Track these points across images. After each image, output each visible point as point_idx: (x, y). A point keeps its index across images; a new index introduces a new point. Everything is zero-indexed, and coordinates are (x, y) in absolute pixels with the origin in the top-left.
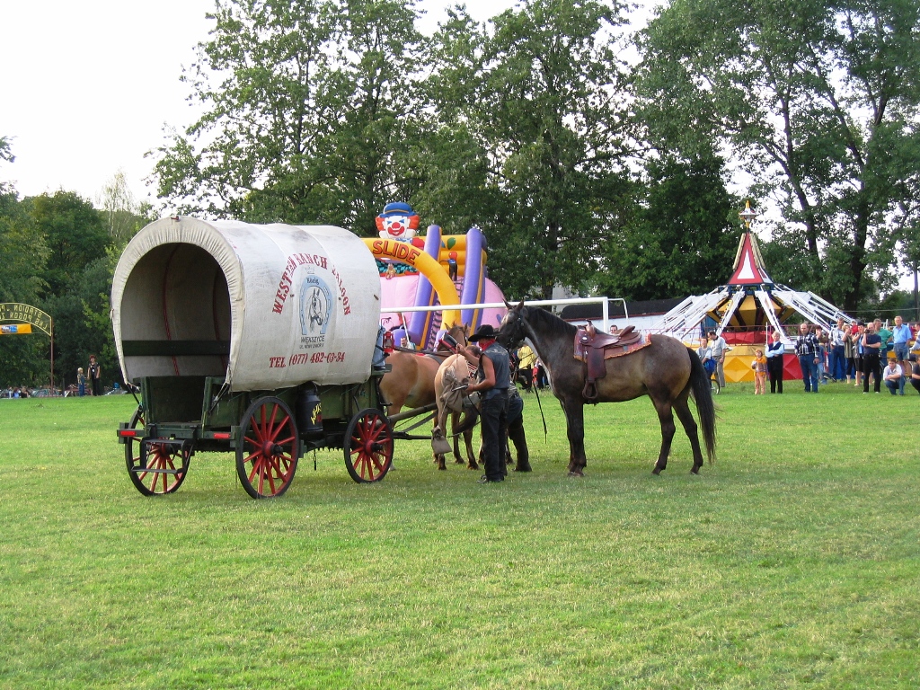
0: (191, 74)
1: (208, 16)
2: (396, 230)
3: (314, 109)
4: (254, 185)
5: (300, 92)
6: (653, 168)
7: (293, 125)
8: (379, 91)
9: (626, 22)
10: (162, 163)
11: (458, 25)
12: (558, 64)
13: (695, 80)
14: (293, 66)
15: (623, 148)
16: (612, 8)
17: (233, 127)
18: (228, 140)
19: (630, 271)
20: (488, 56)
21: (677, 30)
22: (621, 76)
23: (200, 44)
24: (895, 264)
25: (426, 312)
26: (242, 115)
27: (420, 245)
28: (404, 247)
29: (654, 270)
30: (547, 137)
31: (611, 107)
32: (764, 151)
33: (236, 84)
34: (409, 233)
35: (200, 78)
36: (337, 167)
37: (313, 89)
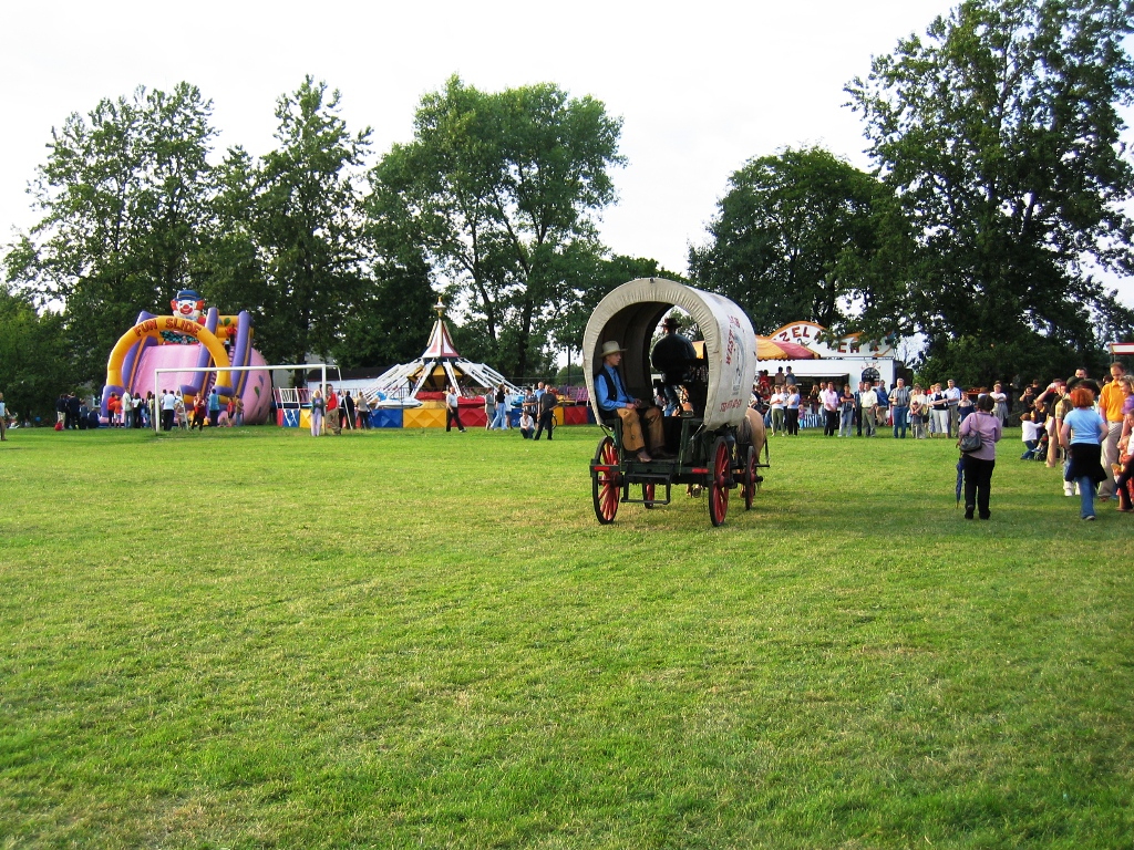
0: (35, 188)
1: (48, 145)
2: (186, 311)
3: (128, 218)
4: (82, 274)
5: (118, 206)
6: (378, 270)
7: (112, 229)
8: (178, 207)
9: (362, 163)
10: (10, 255)
11: (238, 158)
12: (312, 192)
13: (410, 208)
14: (113, 184)
15: (358, 255)
16: (352, 151)
17: (67, 229)
18: (62, 239)
19: (359, 346)
20: (261, 183)
21: (396, 171)
22: (357, 203)
23: (40, 166)
24: (548, 345)
25: (205, 373)
26: (74, 220)
27: (202, 321)
28: (190, 324)
29: (376, 345)
30: (301, 245)
31: (350, 224)
32: (458, 261)
33: (68, 197)
34: (196, 313)
35: (41, 191)
36: (145, 262)
37: (127, 202)
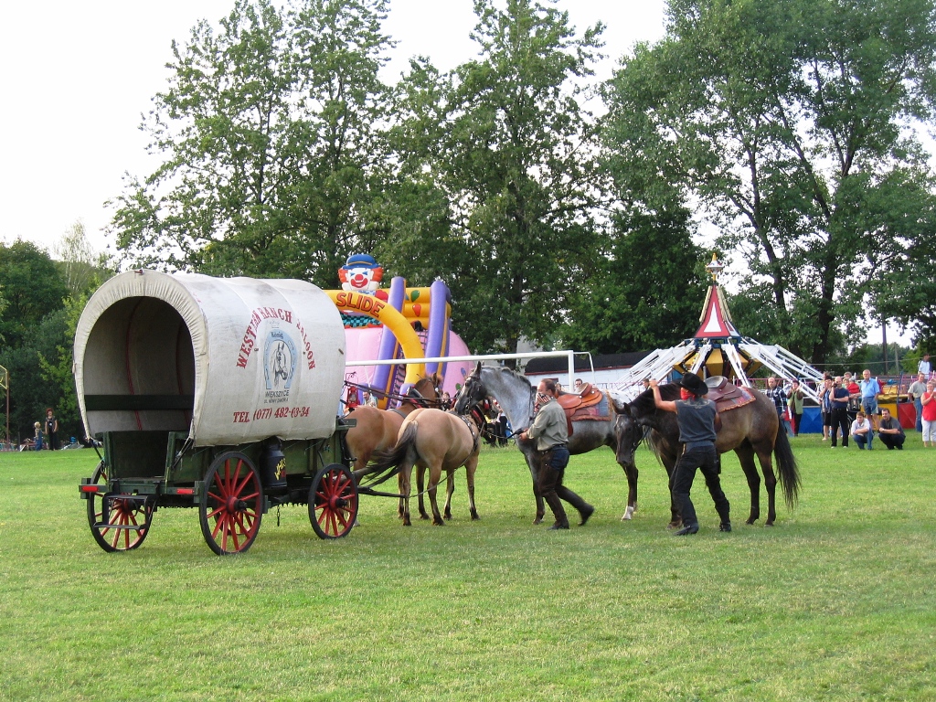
0: (151, 122)
1: (168, 65)
2: (360, 282)
3: (275, 159)
4: (214, 236)
5: (261, 142)
6: (619, 220)
7: (253, 175)
8: (341, 142)
9: (591, 73)
10: (121, 213)
11: (421, 74)
12: (523, 114)
13: (661, 130)
14: (254, 115)
15: (589, 200)
16: (576, 57)
17: (193, 177)
18: (187, 189)
19: (595, 324)
20: (451, 108)
21: (642, 81)
22: (586, 126)
23: (159, 95)
24: (863, 317)
25: (390, 366)
26: (202, 164)
27: (385, 298)
28: (368, 300)
29: (620, 323)
30: (512, 188)
31: (577, 157)
32: (731, 202)
33: (196, 133)
34: (373, 286)
35: (161, 127)
36: (299, 217)
37: (274, 138)
